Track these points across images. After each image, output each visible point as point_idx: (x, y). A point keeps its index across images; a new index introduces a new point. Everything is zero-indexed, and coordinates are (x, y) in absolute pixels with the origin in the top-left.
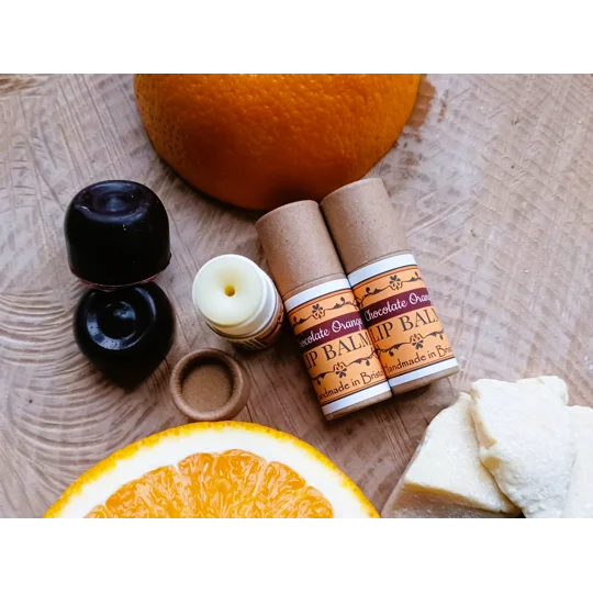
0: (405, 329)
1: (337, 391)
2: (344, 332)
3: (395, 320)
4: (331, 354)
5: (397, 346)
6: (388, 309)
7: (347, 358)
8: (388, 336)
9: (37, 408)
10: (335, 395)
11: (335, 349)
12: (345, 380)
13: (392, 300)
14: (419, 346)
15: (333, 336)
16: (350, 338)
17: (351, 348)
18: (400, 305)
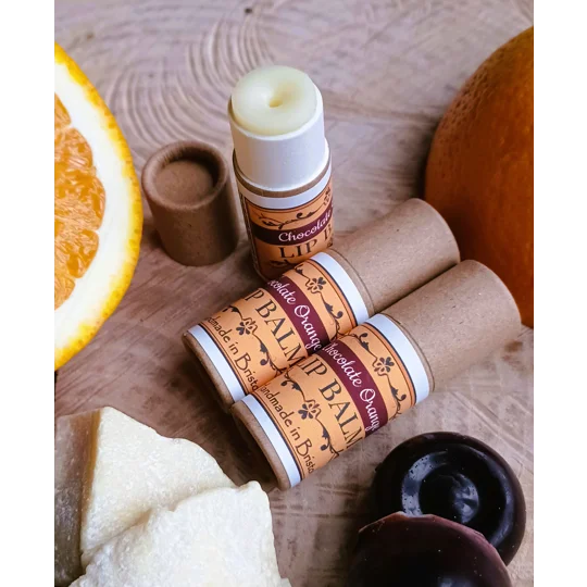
0: (322, 391)
1: (219, 329)
2: (297, 321)
3: (332, 376)
4: (264, 312)
5: (296, 386)
6: (345, 364)
7: (264, 331)
8: (308, 373)
9: (146, 83)
10: (212, 328)
11: (273, 315)
12: (235, 335)
13: (359, 366)
14: (304, 414)
15: (288, 309)
16: (292, 332)
17: (279, 335)
18: (354, 377)
